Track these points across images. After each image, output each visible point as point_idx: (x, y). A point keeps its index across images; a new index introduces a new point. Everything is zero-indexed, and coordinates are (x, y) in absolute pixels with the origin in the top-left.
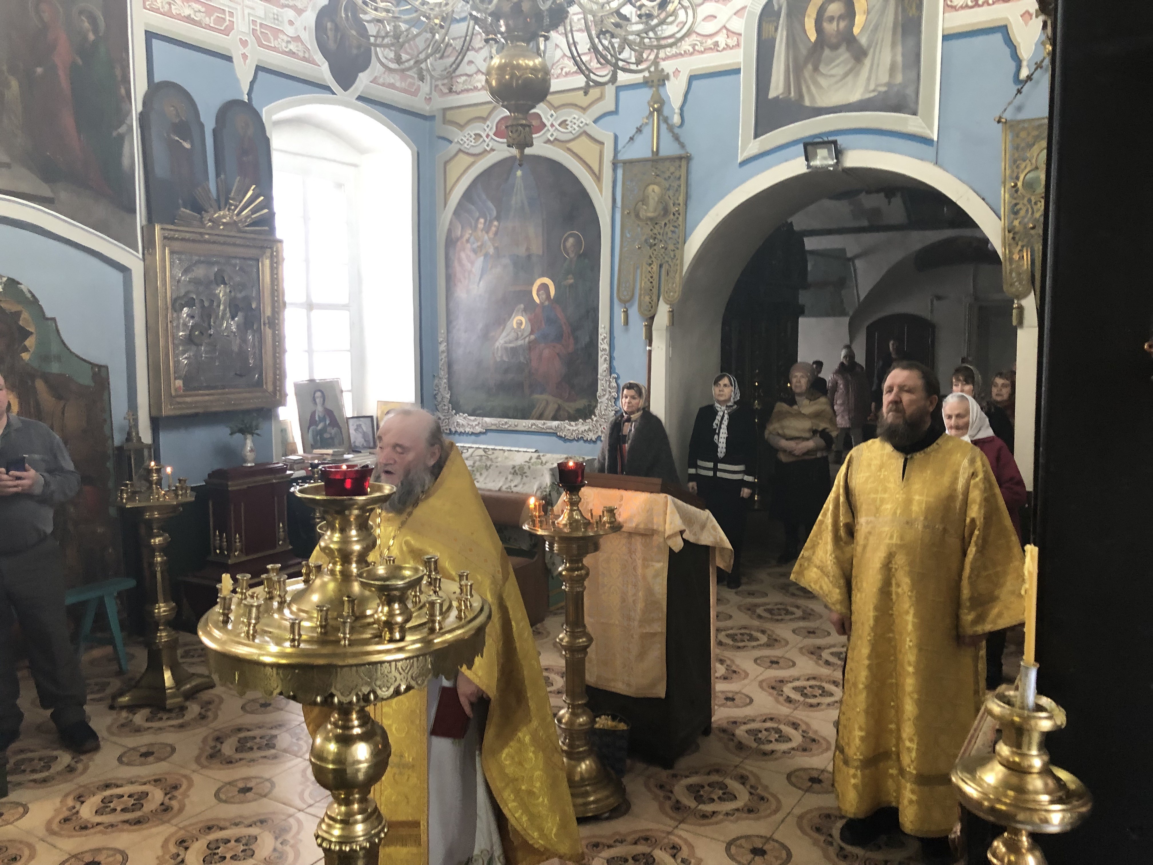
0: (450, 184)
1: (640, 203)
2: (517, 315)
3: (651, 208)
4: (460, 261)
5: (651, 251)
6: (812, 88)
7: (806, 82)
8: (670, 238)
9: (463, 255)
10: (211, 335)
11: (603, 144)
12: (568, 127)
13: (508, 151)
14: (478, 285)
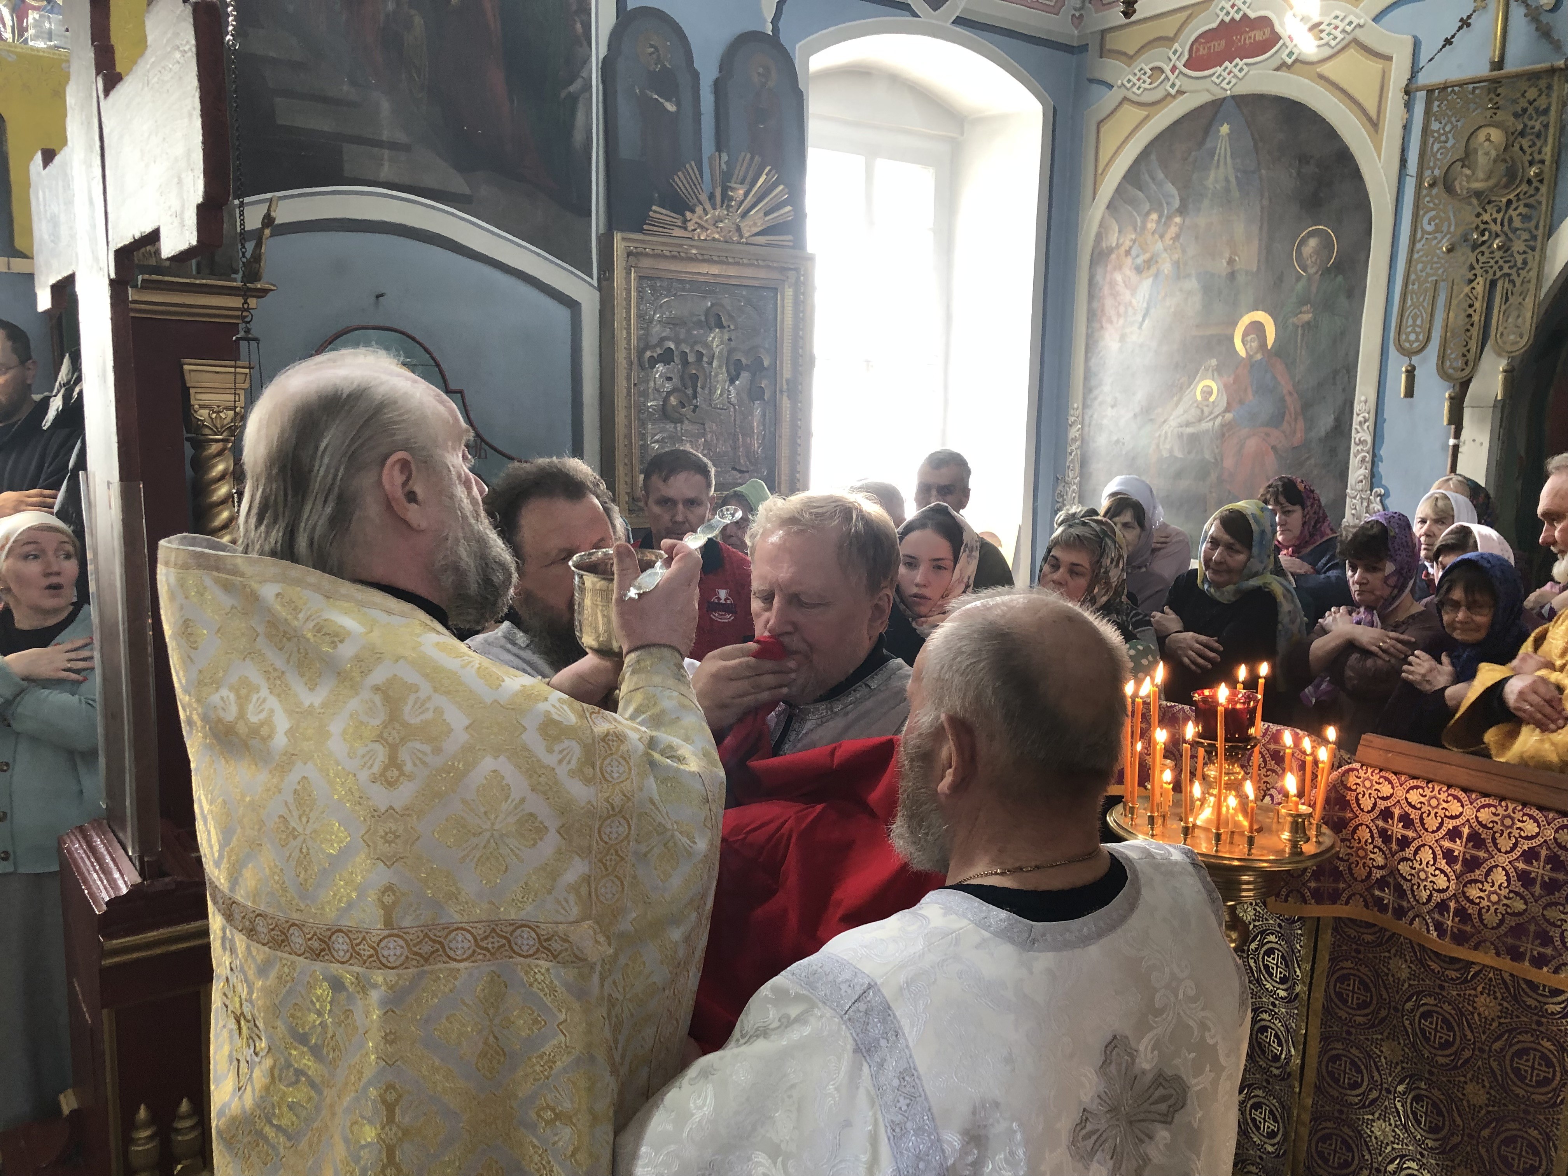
1: (1459, 164)
2: (1203, 378)
3: (1481, 175)
5: (1473, 257)
8: (1517, 229)
9: (1118, 277)
10: (696, 407)
11: (1389, 58)
12: (1323, 35)
13: (1208, 91)
14: (1140, 327)
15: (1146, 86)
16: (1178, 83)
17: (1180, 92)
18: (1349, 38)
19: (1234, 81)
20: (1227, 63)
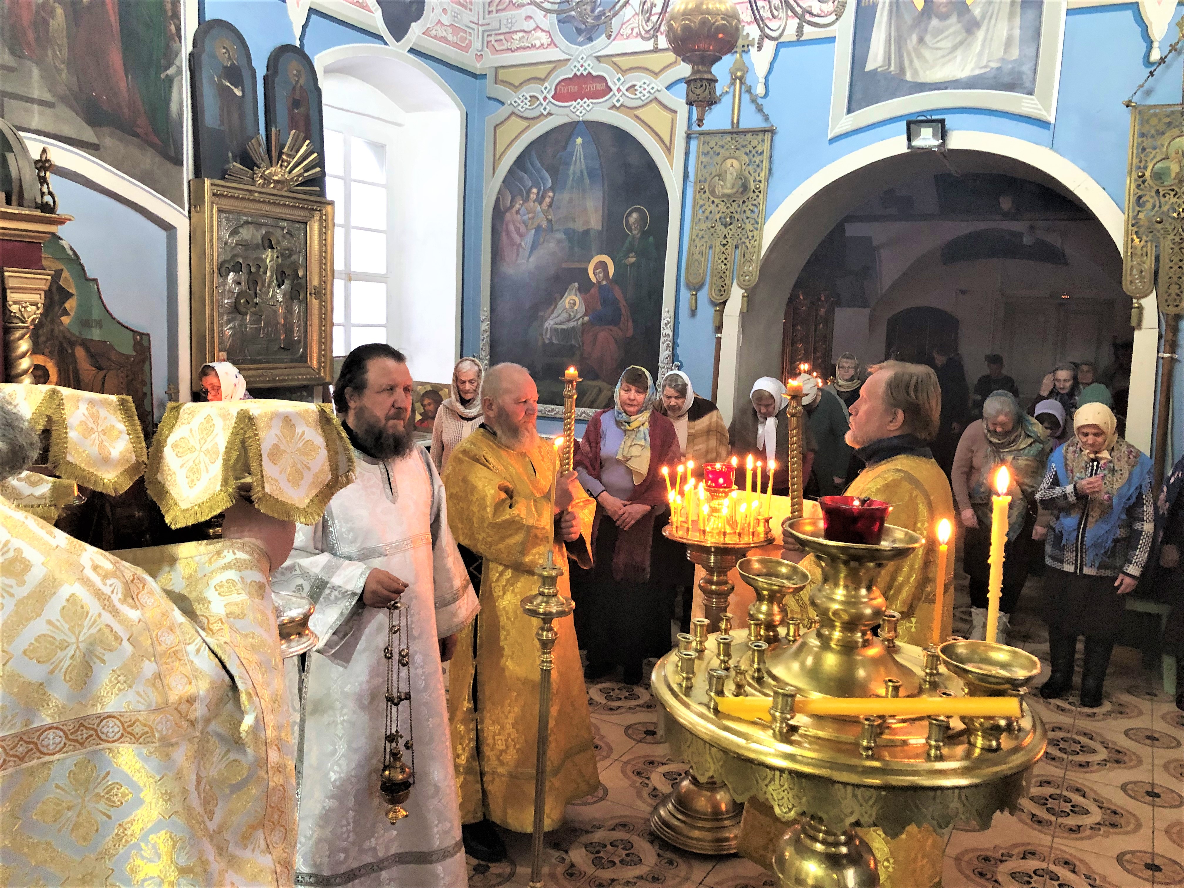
0: (500, 149)
1: (717, 178)
2: (569, 295)
3: (729, 185)
4: (508, 234)
5: (725, 231)
6: (916, 61)
7: (909, 55)
8: (748, 218)
9: (512, 227)
10: (257, 304)
11: (676, 112)
12: (637, 92)
13: (568, 116)
14: (528, 261)
15: (527, 107)
16: (548, 108)
17: (549, 114)
18: (652, 97)
19: (584, 112)
20: (579, 100)
